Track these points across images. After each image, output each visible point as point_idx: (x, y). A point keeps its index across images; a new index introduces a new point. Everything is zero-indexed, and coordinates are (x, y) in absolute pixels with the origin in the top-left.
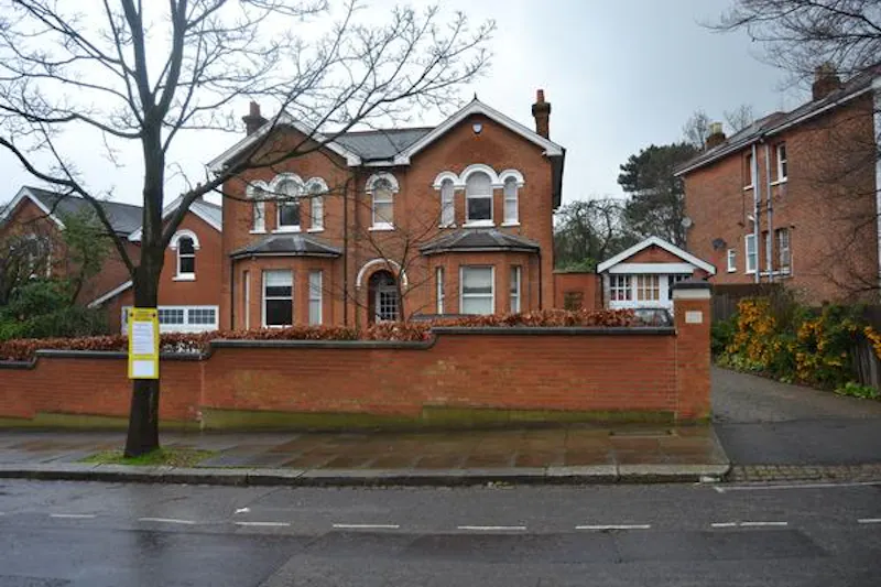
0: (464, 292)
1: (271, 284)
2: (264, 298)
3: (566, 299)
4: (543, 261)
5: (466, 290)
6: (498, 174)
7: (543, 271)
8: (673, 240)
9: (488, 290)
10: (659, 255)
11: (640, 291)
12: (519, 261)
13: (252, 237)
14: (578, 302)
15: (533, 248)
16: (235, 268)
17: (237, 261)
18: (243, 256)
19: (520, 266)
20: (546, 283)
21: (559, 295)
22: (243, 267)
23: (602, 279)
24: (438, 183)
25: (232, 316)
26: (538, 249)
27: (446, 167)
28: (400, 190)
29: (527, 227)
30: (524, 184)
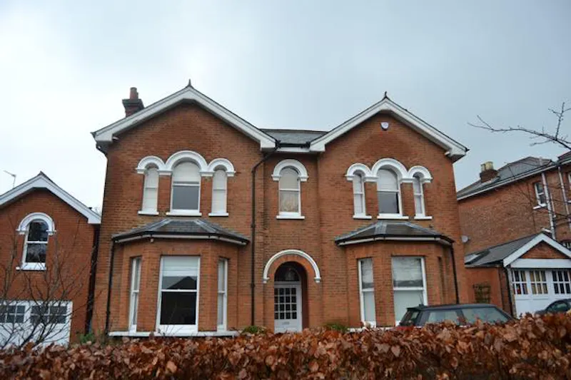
4: (455, 254)
6: (407, 169)
7: (456, 264)
8: (554, 238)
9: (420, 283)
10: (546, 251)
11: (556, 286)
12: (441, 253)
13: (140, 219)
14: (487, 297)
16: (116, 254)
17: (119, 245)
20: (460, 277)
22: (128, 253)
23: (507, 273)
25: (108, 313)
27: (357, 159)
28: (308, 179)
29: (437, 220)
30: (431, 180)
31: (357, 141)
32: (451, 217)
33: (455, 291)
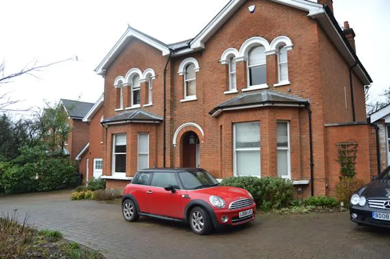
0: (237, 147)
1: (119, 144)
2: (114, 153)
3: (340, 152)
4: (313, 115)
5: (240, 145)
6: (270, 42)
7: (313, 124)
12: (288, 116)
14: (352, 154)
15: (303, 103)
19: (289, 121)
20: (318, 136)
21: (332, 147)
23: (377, 129)
24: (224, 58)
26: (307, 104)
27: (229, 45)
28: (200, 69)
29: (296, 84)
30: (293, 47)
31: (230, 30)
32: (310, 79)
33: (309, 150)
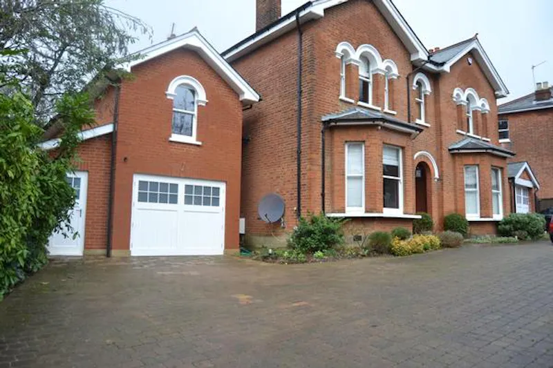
16: (327, 137)
18: (371, 123)
24: (455, 95)
28: (430, 93)
30: (489, 111)
